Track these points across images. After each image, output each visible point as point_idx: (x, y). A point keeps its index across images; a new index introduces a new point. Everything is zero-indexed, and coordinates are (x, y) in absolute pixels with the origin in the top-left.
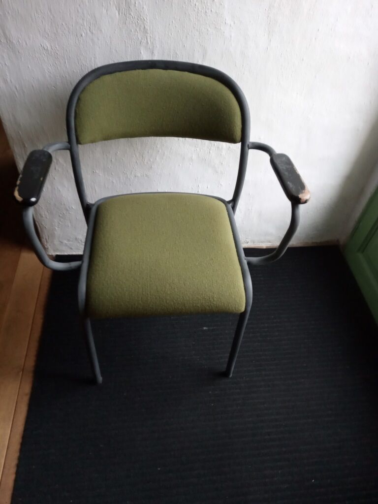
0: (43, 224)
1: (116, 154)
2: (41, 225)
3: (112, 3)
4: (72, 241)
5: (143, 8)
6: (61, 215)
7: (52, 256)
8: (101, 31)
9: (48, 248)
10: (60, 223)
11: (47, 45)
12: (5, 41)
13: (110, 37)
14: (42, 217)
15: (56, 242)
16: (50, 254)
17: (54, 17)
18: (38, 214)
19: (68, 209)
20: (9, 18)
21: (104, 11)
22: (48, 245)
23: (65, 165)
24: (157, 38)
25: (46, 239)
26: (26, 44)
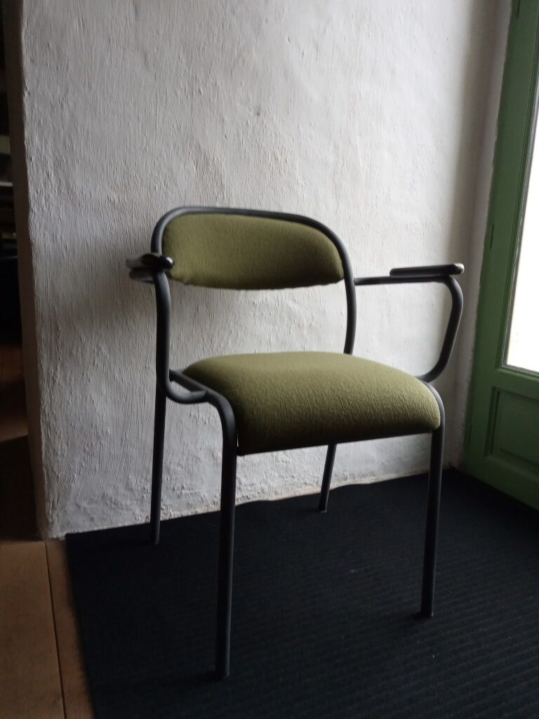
0: (55, 469)
1: (178, 339)
2: (50, 473)
3: (190, 158)
4: (96, 502)
5: (221, 164)
6: (87, 449)
7: (58, 539)
8: (176, 185)
9: (53, 523)
10: (84, 465)
11: (114, 196)
12: (66, 192)
13: (185, 191)
14: (56, 454)
15: (70, 508)
16: (55, 536)
17: (128, 168)
18: (51, 450)
19: (100, 434)
20: (77, 167)
21: (182, 166)
22: (55, 517)
23: (108, 357)
24: (233, 194)
25: (53, 502)
26: (91, 195)
